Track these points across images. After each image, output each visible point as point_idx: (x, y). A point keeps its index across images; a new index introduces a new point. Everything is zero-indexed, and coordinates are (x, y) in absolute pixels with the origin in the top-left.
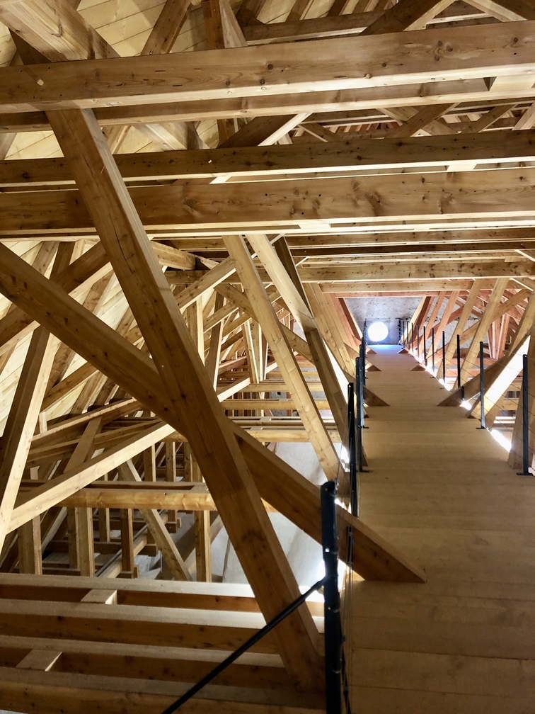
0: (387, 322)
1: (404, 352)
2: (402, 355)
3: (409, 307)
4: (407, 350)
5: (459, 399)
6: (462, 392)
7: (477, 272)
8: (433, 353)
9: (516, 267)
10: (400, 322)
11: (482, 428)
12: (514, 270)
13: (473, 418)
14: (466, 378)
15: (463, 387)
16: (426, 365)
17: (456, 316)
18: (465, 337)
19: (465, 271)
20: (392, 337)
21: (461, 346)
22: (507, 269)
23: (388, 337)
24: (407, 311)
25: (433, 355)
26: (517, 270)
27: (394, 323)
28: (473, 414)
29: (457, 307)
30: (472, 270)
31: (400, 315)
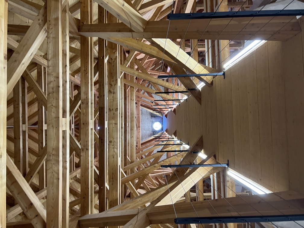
0: (153, 123)
1: (166, 116)
2: (168, 117)
3: (146, 113)
4: (165, 114)
5: (196, 91)
6: (191, 89)
7: (115, 82)
8: (167, 105)
9: (111, 59)
10: (153, 117)
11: (224, 74)
12: (113, 60)
13: (212, 82)
14: (182, 88)
15: (189, 89)
16: (173, 108)
17: (150, 94)
18: (158, 89)
19: (114, 89)
20: (159, 120)
21: (163, 91)
22: (113, 65)
23: (159, 122)
24: (148, 113)
25: (168, 105)
26: (113, 58)
27: (153, 119)
28: (209, 82)
29: (146, 93)
30: (113, 85)
31: (149, 117)
